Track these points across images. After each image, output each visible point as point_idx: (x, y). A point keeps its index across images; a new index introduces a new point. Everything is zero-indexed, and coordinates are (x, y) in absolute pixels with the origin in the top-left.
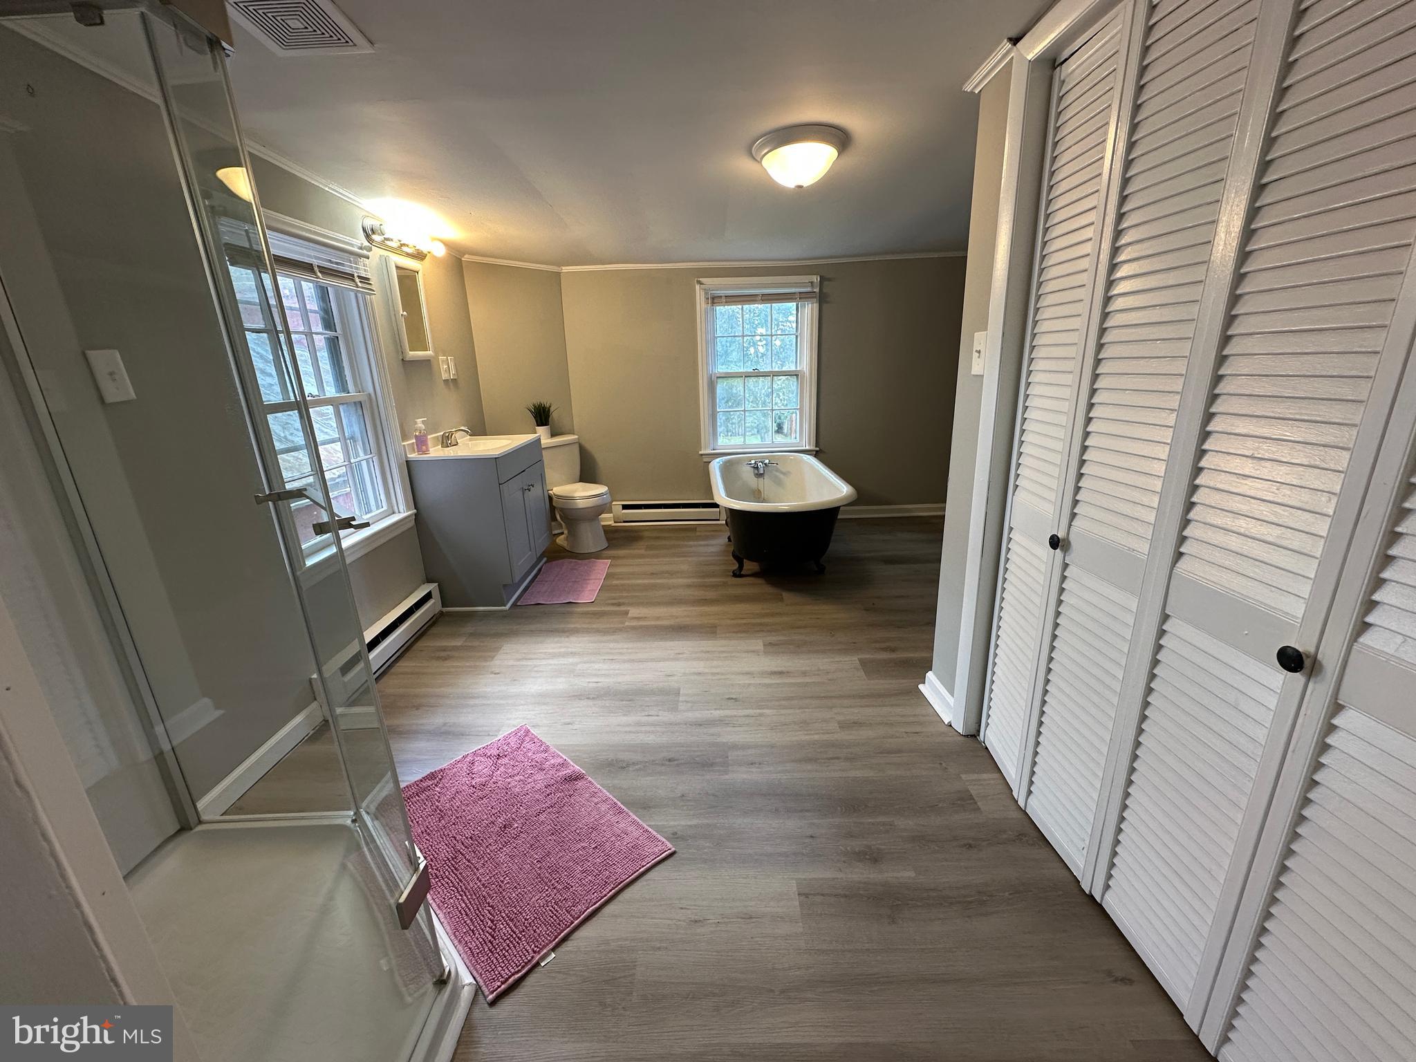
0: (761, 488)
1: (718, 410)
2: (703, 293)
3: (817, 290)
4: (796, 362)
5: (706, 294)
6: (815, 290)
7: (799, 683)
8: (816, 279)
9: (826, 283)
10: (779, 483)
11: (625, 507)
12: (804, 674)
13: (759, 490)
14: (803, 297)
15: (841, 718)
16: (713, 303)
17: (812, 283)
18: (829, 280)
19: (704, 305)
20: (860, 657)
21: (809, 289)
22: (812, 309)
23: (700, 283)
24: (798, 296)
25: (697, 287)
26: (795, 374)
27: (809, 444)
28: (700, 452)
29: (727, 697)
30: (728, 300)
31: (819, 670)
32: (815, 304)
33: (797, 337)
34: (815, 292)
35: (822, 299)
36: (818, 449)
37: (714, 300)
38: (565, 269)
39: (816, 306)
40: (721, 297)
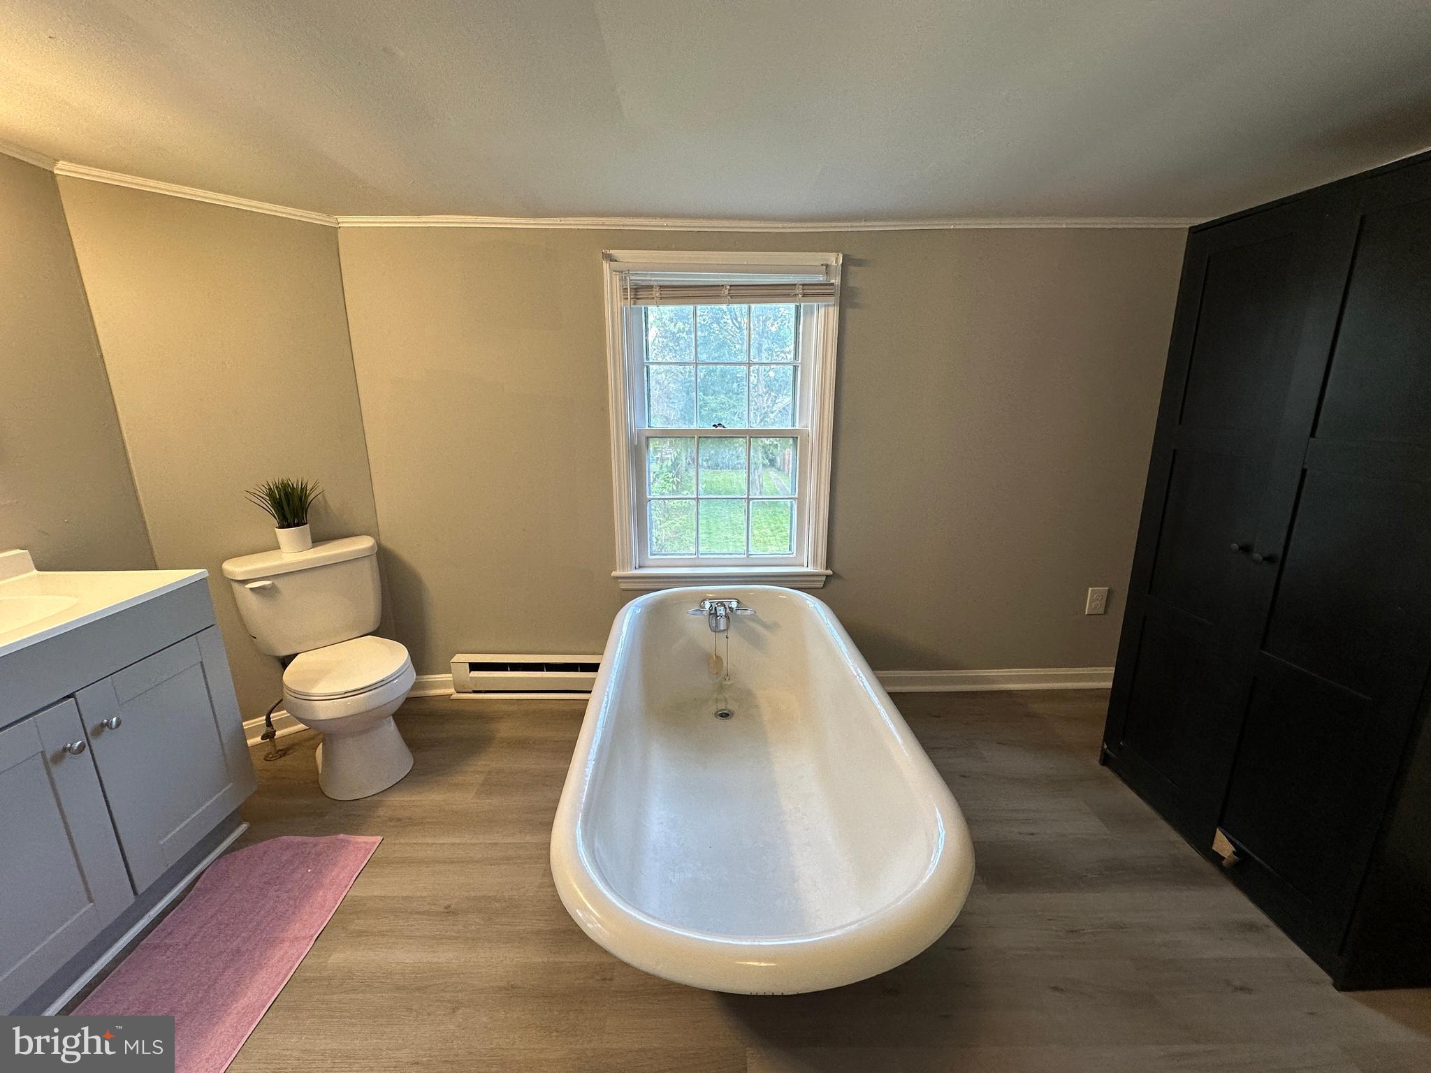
0: (722, 652)
1: (648, 497)
2: (617, 278)
3: (836, 281)
4: (793, 415)
5: (623, 280)
6: (832, 281)
8: (835, 260)
9: (852, 269)
10: (755, 641)
11: (474, 667)
13: (717, 657)
14: (810, 291)
16: (636, 299)
17: (827, 266)
18: (860, 263)
19: (619, 303)
21: (821, 279)
22: (826, 315)
23: (611, 259)
24: (799, 291)
25: (606, 265)
26: (793, 436)
27: (815, 562)
28: (614, 574)
30: (665, 293)
32: (831, 309)
33: (795, 368)
34: (832, 284)
35: (846, 299)
36: (829, 572)
37: (639, 292)
38: (347, 221)
39: (834, 312)
40: (652, 286)
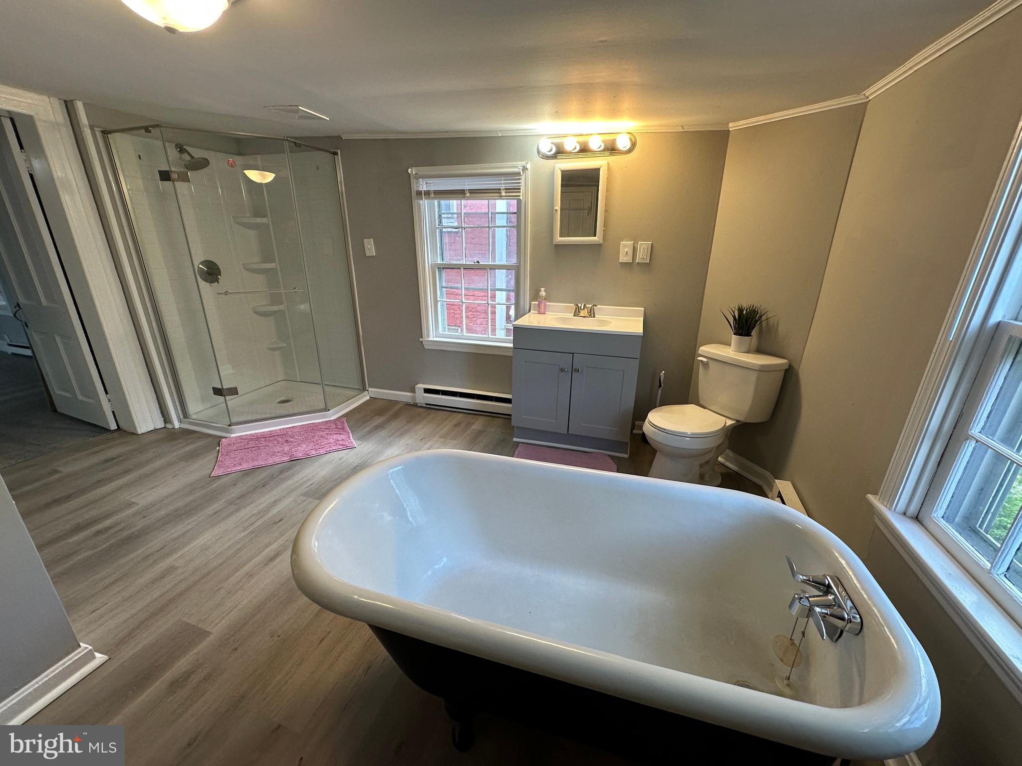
7: (244, 565)
12: (250, 575)
15: (179, 571)
20: (212, 637)
29: (284, 520)
31: (241, 588)
